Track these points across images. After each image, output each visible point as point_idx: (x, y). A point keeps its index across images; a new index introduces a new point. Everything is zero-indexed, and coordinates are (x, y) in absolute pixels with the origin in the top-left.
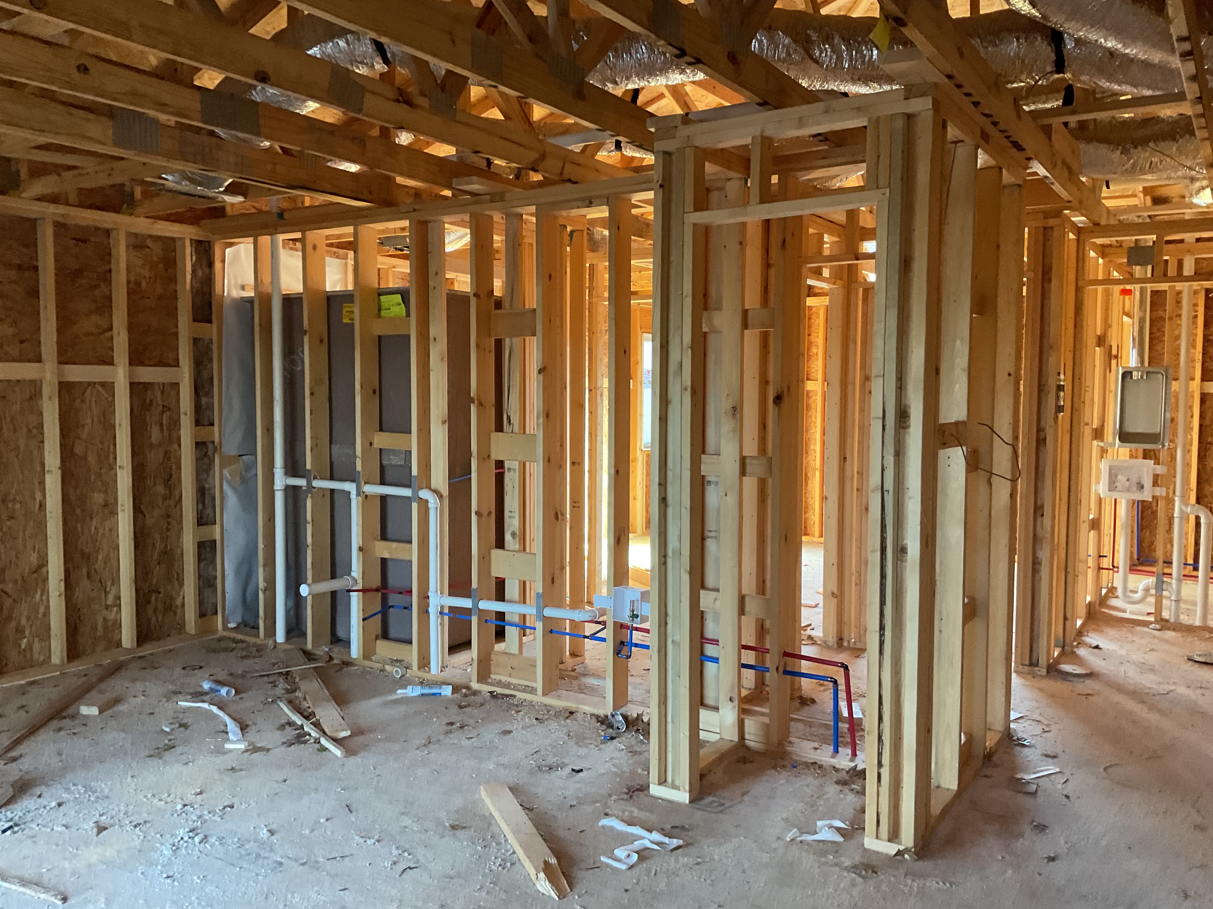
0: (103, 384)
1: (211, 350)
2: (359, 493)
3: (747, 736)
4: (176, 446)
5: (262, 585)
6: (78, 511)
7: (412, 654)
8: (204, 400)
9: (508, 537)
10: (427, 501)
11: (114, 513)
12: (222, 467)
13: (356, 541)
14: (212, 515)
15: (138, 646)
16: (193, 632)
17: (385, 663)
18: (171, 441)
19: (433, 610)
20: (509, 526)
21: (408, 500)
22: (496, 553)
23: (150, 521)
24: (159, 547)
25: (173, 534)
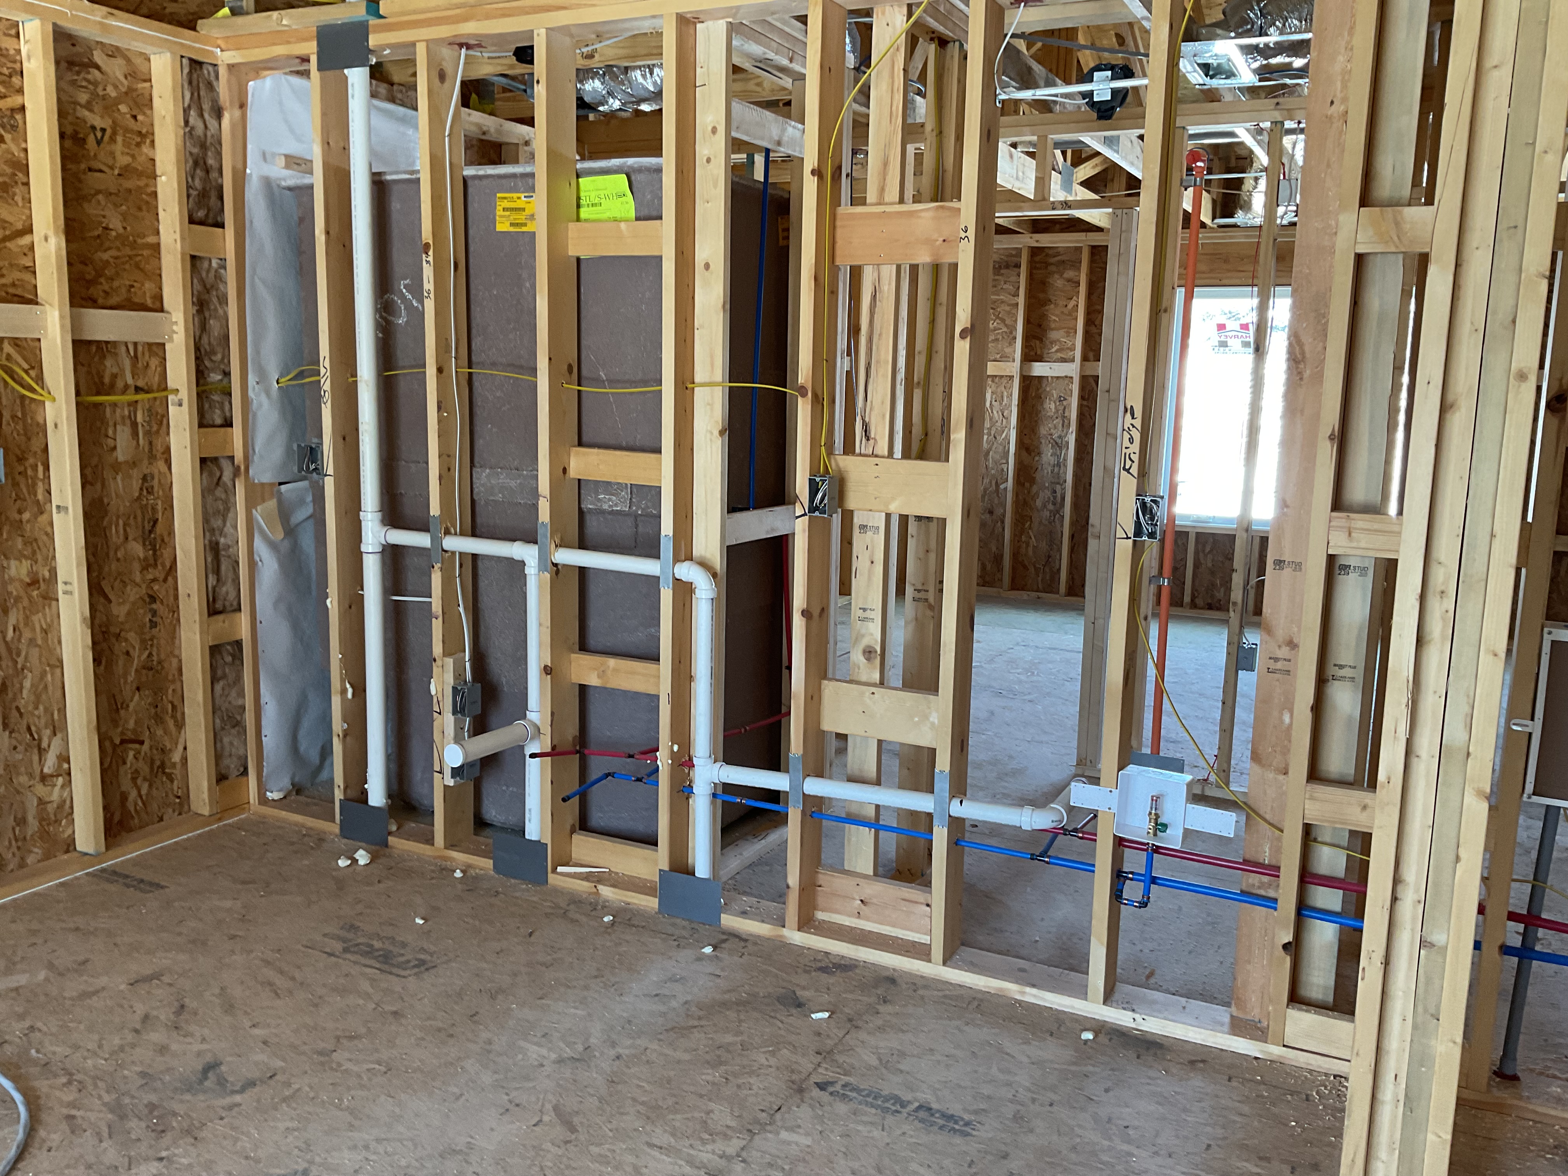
0: (17, 343)
1: (223, 280)
2: (544, 563)
4: (160, 465)
5: (338, 725)
7: (655, 867)
8: (213, 377)
9: (857, 657)
10: (690, 586)
11: (50, 598)
12: (249, 505)
13: (537, 656)
14: (233, 594)
15: (107, 848)
16: (206, 811)
18: (152, 457)
19: (700, 789)
21: (653, 582)
22: (833, 687)
23: (120, 611)
24: (138, 657)
25: (161, 632)
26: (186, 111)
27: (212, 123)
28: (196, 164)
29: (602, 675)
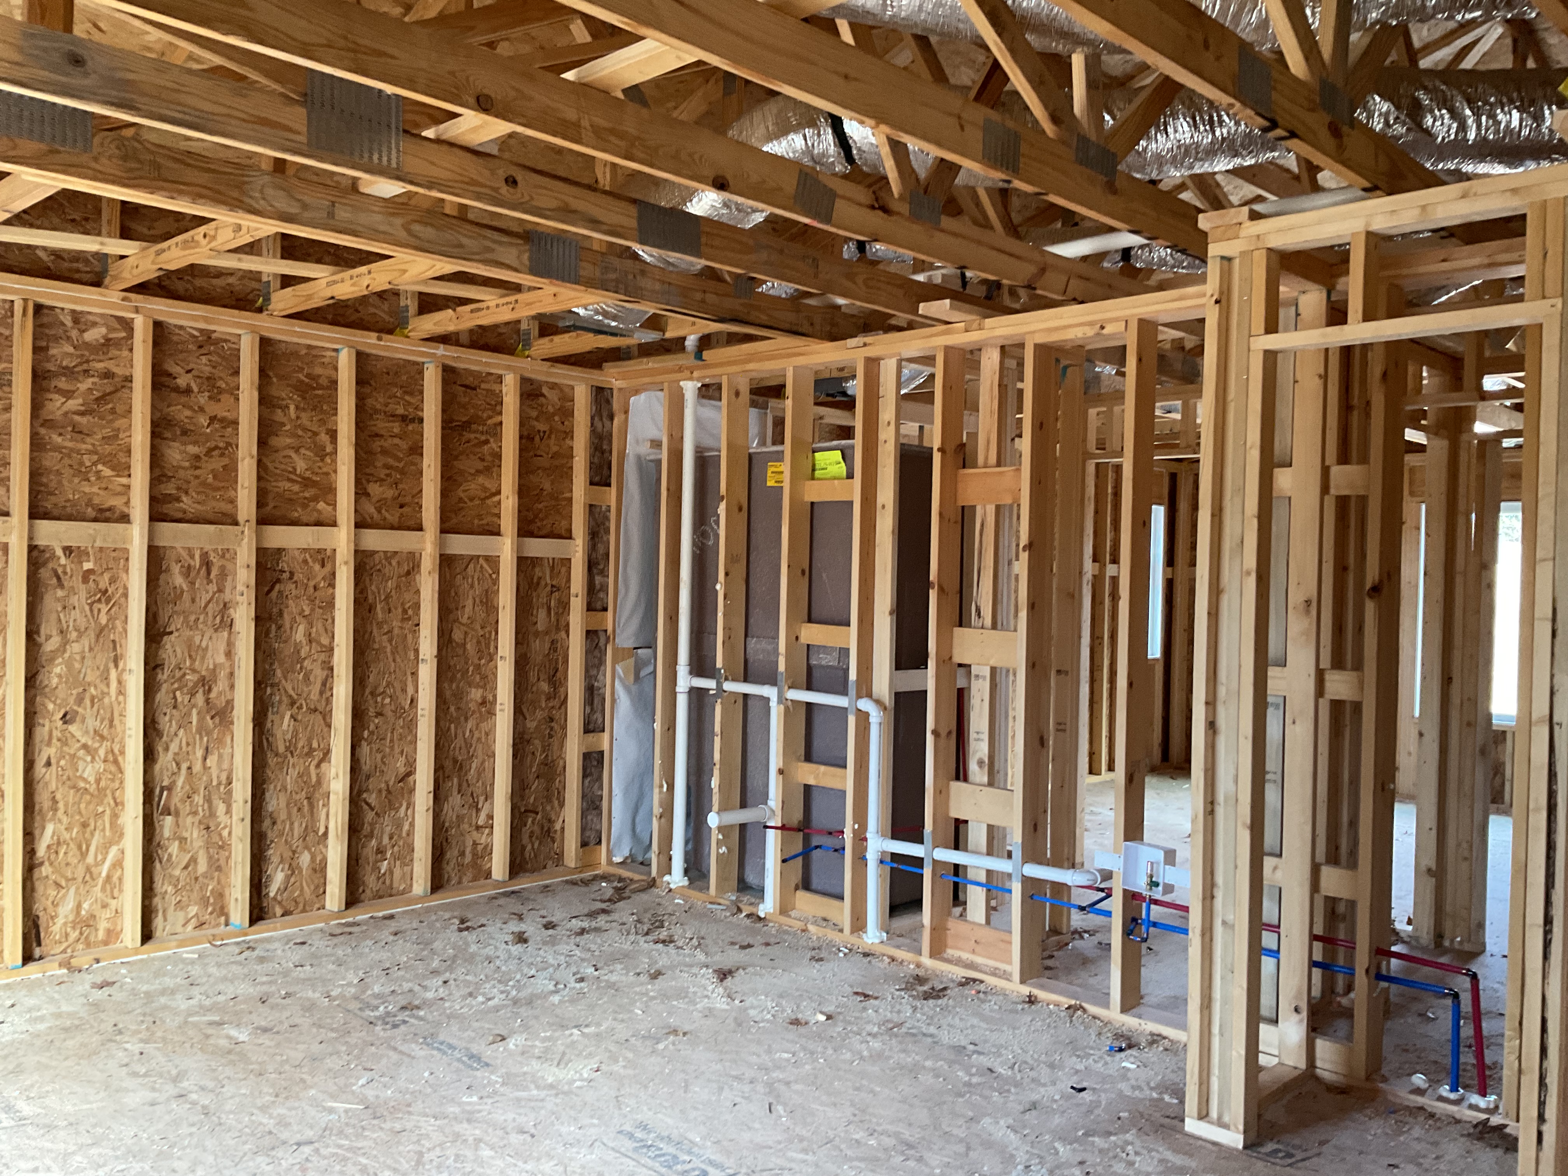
0: (487, 558)
1: (608, 519)
2: (781, 699)
3: (1319, 1063)
4: (563, 634)
5: (657, 810)
6: (452, 709)
7: (843, 912)
8: (598, 579)
9: (973, 767)
10: (867, 715)
11: (492, 713)
12: (615, 662)
13: (775, 761)
14: (600, 721)
15: (510, 878)
16: (572, 865)
17: (806, 921)
18: (558, 629)
19: (872, 857)
20: (975, 752)
21: (843, 712)
22: (956, 786)
23: (531, 725)
24: (540, 757)
25: (555, 742)
26: (592, 418)
27: (607, 423)
28: (596, 449)
29: (816, 778)
